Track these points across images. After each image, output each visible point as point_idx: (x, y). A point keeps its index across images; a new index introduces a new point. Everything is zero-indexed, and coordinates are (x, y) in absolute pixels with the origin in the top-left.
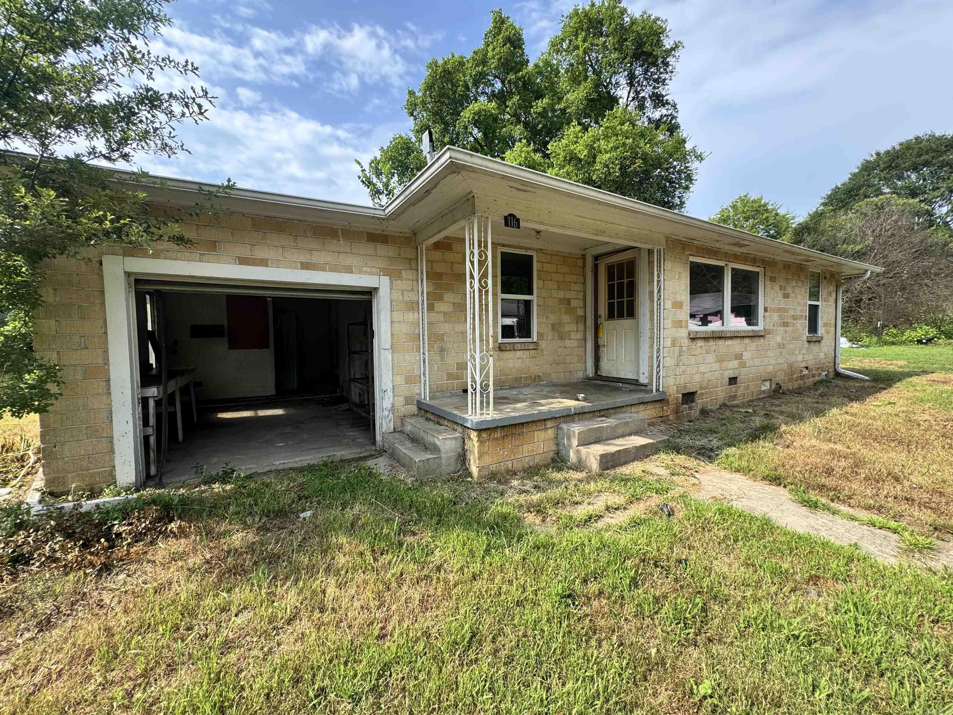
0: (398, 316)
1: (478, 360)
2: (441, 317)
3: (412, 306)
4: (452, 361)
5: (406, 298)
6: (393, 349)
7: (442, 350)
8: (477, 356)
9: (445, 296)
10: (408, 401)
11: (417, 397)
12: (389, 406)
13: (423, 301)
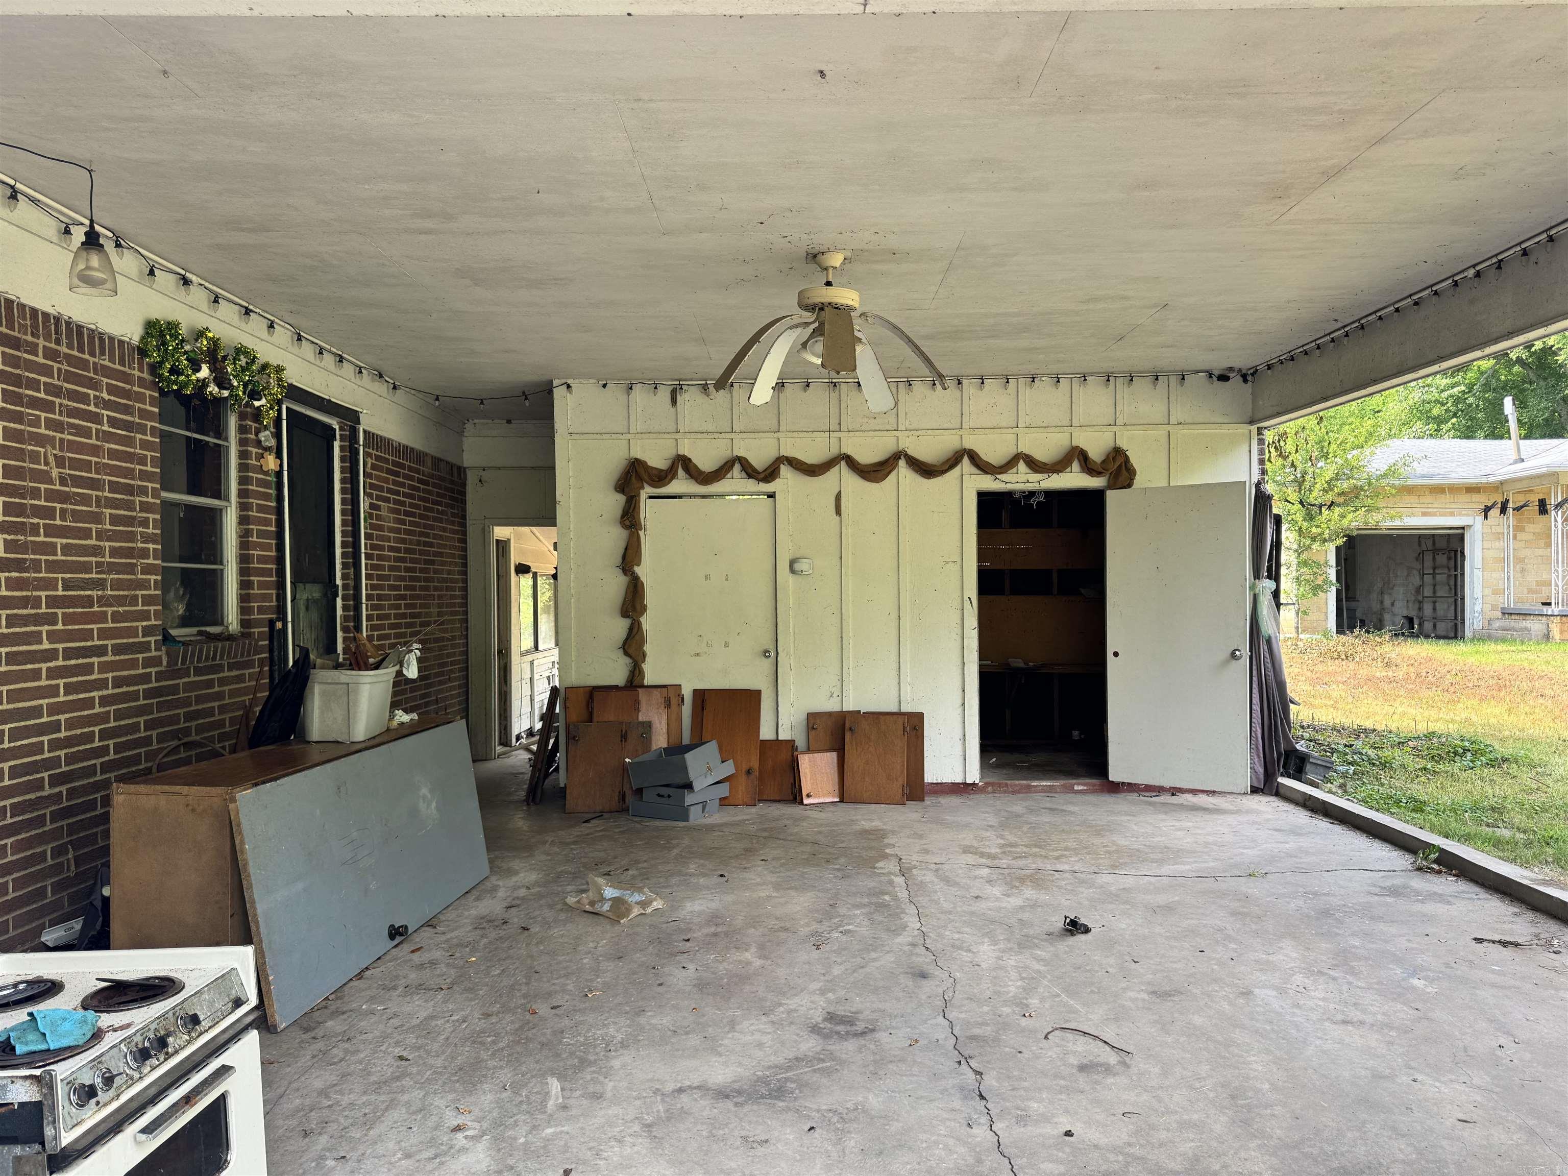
0: (1486, 545)
1: (1560, 573)
2: (1523, 544)
3: (1498, 537)
4: (1532, 578)
5: (1494, 531)
6: (1483, 569)
7: (1523, 570)
8: (1560, 570)
9: (1527, 528)
10: (1494, 608)
11: (1502, 606)
12: (1480, 610)
13: (1509, 533)
